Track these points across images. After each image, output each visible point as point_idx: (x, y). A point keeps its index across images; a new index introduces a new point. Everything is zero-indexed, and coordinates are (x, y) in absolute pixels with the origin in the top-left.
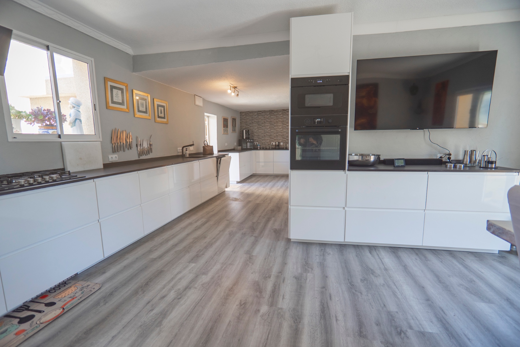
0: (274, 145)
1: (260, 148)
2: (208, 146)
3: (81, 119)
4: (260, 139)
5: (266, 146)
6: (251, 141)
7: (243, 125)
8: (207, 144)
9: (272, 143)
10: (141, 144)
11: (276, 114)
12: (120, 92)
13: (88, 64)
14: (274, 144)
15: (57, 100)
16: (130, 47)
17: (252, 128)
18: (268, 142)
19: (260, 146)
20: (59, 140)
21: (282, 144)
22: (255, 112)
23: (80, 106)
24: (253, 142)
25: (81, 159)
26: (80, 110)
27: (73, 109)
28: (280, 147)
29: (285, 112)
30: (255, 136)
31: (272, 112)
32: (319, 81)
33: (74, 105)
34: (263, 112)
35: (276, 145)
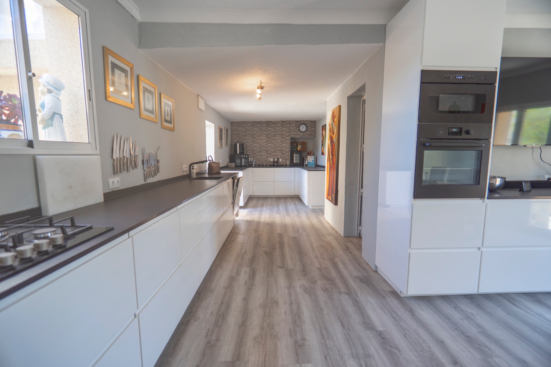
0: (272, 162)
1: (255, 165)
2: (213, 162)
3: (62, 115)
4: (255, 154)
5: (262, 163)
6: (246, 156)
7: (234, 137)
8: (212, 160)
9: (269, 159)
10: (147, 160)
11: (274, 125)
12: (123, 75)
13: (79, 16)
14: (272, 160)
15: (28, 71)
16: (137, 7)
17: (245, 141)
18: (264, 159)
19: (255, 162)
20: (30, 151)
21: (280, 160)
22: (249, 122)
23: (60, 91)
24: (248, 158)
25: (70, 187)
26: (61, 97)
27: (49, 95)
28: (279, 164)
29: (284, 123)
30: (249, 150)
31: (270, 123)
32: (459, 76)
33: (50, 88)
34: (258, 123)
35: (274, 162)
